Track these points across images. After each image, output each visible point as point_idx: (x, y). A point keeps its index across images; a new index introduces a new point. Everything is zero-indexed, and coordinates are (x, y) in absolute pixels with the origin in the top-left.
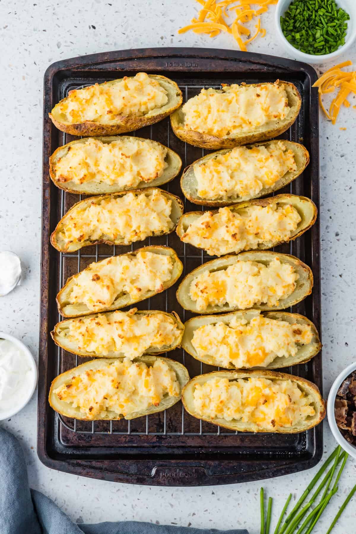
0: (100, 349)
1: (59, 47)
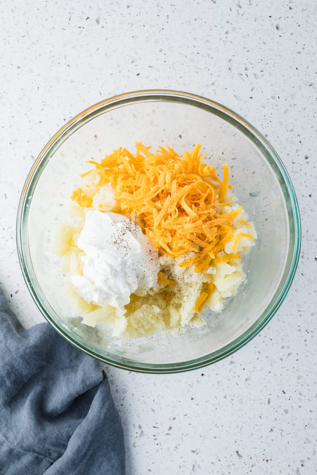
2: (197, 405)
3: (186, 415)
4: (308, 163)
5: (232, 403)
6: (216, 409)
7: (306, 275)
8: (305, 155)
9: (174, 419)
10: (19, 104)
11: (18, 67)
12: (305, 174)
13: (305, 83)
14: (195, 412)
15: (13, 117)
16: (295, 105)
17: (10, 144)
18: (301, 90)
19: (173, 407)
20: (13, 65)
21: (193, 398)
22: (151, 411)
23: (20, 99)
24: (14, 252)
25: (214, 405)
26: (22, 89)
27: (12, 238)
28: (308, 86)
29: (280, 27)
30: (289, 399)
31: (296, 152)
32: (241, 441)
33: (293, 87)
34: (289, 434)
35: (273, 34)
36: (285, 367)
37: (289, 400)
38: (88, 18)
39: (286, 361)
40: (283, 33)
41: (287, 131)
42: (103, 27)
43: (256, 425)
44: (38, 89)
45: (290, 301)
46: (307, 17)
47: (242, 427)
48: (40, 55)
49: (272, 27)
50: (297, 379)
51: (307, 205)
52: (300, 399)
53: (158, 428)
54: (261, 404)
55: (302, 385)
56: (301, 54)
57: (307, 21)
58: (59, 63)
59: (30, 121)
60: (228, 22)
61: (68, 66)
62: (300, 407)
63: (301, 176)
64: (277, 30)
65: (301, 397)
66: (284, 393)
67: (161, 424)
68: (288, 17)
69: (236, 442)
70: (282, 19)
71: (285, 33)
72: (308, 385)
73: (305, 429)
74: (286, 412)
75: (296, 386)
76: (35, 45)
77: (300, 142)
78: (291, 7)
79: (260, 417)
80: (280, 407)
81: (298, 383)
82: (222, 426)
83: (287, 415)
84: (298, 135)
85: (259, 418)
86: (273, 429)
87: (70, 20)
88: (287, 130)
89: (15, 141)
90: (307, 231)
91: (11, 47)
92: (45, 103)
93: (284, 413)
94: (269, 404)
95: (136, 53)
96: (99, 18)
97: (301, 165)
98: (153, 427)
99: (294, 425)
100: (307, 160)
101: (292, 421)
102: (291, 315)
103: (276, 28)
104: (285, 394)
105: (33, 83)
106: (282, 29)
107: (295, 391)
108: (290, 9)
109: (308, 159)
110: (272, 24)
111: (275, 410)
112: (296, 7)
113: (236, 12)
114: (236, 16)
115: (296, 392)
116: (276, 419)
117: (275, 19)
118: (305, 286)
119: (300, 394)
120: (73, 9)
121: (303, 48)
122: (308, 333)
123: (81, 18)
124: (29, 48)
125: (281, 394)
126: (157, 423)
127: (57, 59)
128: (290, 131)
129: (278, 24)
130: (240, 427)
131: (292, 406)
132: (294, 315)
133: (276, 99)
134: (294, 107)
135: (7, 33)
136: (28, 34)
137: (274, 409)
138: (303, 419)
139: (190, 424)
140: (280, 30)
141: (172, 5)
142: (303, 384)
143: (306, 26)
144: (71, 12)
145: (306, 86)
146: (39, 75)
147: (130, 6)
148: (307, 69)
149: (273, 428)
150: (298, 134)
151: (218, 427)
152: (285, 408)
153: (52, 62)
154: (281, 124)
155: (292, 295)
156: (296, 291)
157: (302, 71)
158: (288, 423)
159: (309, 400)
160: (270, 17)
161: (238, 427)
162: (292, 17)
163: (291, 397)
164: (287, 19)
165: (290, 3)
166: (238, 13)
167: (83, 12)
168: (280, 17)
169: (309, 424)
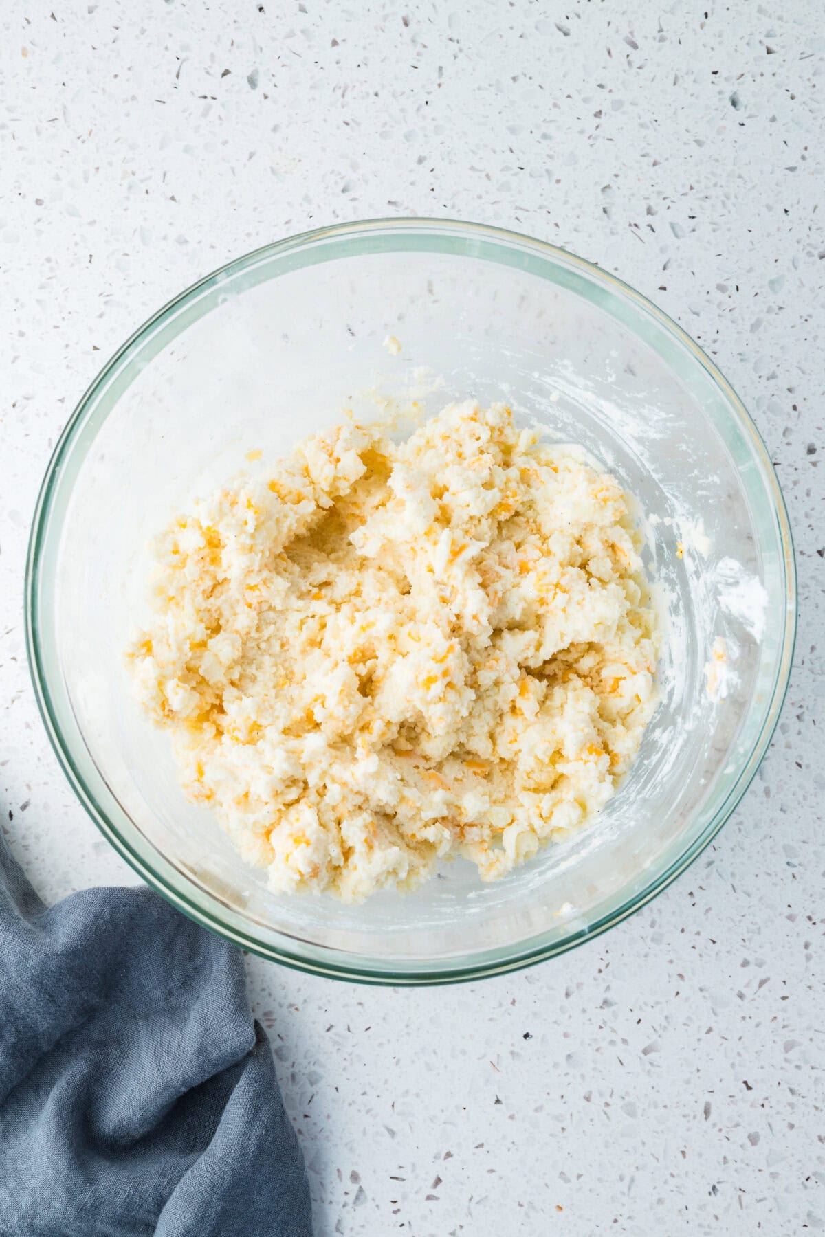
2: (512, 1117)
3: (481, 1145)
4: (814, 464)
5: (605, 1113)
6: (563, 1129)
7: (808, 766)
8: (808, 442)
9: (449, 1155)
10: (38, 301)
11: (39, 202)
12: (808, 495)
13: (809, 249)
14: (504, 1137)
15: (22, 334)
16: (780, 308)
17: (14, 406)
18: (796, 268)
19: (445, 1123)
20: (24, 196)
21: (500, 1098)
22: (386, 1132)
23: (41, 287)
24: (19, 697)
25: (558, 1118)
26: (49, 260)
27: (14, 659)
28: (816, 258)
29: (742, 100)
30: (763, 1106)
31: (784, 434)
32: (630, 1218)
33: (776, 261)
34: (760, 1200)
35: (722, 119)
36: (750, 1018)
37: (761, 1108)
38: (226, 73)
39: (753, 1000)
40: (750, 117)
41: (760, 377)
42: (266, 97)
43: (672, 1175)
44: (90, 262)
45: (765, 837)
46: (814, 74)
47: (633, 1180)
48: (98, 168)
49: (720, 100)
50: (783, 1050)
51: (812, 578)
52: (792, 1105)
53: (403, 1180)
54: (684, 1116)
55: (798, 1067)
56: (797, 172)
57: (814, 86)
58: (147, 192)
59: (67, 346)
60: (601, 86)
61: (173, 198)
62: (792, 1126)
63: (797, 498)
64: (732, 107)
65: (794, 1099)
66: (749, 1088)
67: (413, 1171)
68: (762, 75)
69: (616, 1221)
70: (748, 78)
71: (756, 116)
72: (813, 1068)
73: (806, 1187)
74: (754, 1139)
75: (782, 1068)
76: (83, 142)
77: (795, 408)
78: (773, 47)
79: (683, 1153)
80: (737, 1125)
81: (786, 1060)
82: (579, 1176)
83: (754, 1147)
84: (790, 390)
85: (680, 1156)
86: (718, 1186)
87: (178, 76)
88: (758, 375)
89: (27, 399)
90: (813, 648)
91: (20, 148)
92: (108, 298)
93: (748, 1143)
94: (706, 1119)
95: (354, 167)
96: (256, 72)
97: (796, 469)
98: (391, 1178)
99: (774, 1175)
100: (811, 455)
101: (768, 1165)
102: (769, 874)
103: (730, 104)
104: (750, 1091)
105: (76, 244)
106: (746, 107)
107: (779, 1084)
108: (769, 52)
109: (817, 453)
110: (720, 93)
111: (724, 1133)
112: (783, 47)
113: (625, 60)
114: (624, 71)
115: (781, 1087)
116: (725, 1158)
117: (727, 79)
118: (805, 798)
119: (792, 1091)
120: (185, 48)
121: (803, 158)
122: (814, 924)
123: (208, 73)
124: (68, 152)
125: (741, 1091)
126: (401, 1167)
127: (142, 181)
128: (768, 379)
129: (735, 93)
130: (627, 1180)
131: (770, 1125)
132: (776, 875)
133: (728, 293)
134: (777, 314)
135: (10, 109)
136: (64, 114)
137: (720, 1130)
138: (800, 1161)
139: (492, 1171)
140: (742, 109)
141: (451, 40)
142: (798, 1063)
143: (812, 99)
144: (182, 57)
145: (811, 259)
146: (93, 223)
147: (339, 40)
148: (814, 211)
149: (719, 1183)
150: (789, 387)
151: (567, 1181)
152: (752, 1131)
153: (130, 188)
154: (742, 360)
155: (771, 820)
156: (781, 810)
157: (800, 219)
158: (760, 1170)
159: (817, 1108)
160: (715, 73)
161: (622, 1179)
162: (774, 74)
163: (767, 1099)
164: (759, 79)
165: (768, 36)
166: (630, 63)
167: (213, 56)
168: (742, 75)
169: (815, 1174)
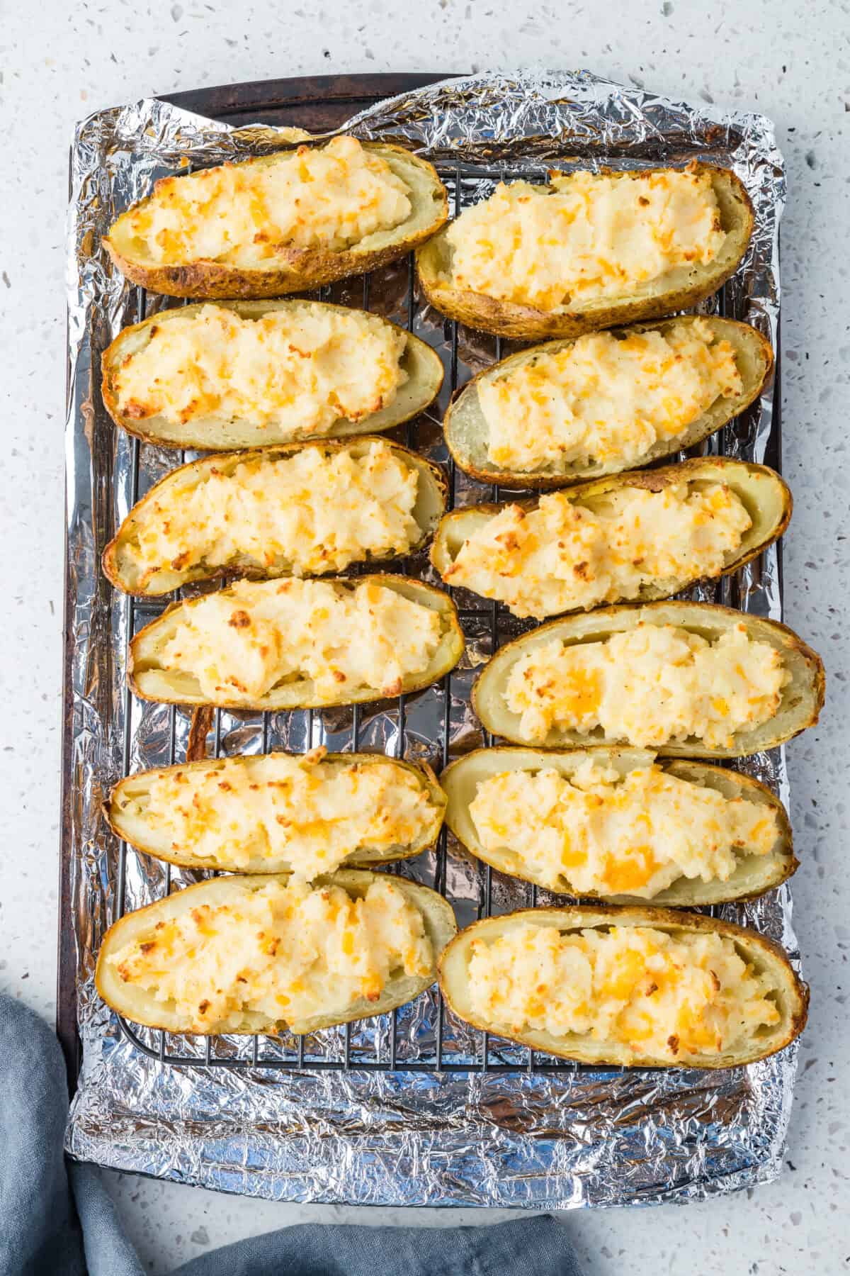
0: (230, 851)
1: (176, 19)
